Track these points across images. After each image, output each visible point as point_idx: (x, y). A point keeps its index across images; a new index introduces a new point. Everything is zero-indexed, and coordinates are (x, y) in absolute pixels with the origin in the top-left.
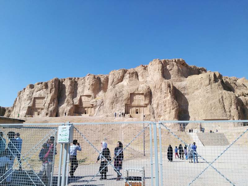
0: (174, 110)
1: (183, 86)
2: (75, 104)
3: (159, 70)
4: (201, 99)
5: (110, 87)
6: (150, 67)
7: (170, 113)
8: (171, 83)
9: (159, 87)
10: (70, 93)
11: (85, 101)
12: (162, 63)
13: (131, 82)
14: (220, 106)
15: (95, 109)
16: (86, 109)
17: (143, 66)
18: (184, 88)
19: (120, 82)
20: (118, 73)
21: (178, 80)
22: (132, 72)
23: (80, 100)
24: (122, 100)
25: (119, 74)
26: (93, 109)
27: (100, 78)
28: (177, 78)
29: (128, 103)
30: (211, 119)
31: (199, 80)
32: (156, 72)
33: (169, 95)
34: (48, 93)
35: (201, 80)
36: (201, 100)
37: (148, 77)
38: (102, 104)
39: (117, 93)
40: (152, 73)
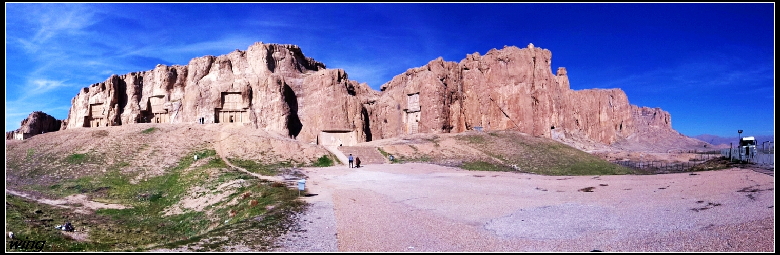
0: (284, 117)
1: (298, 85)
2: (143, 110)
3: (263, 58)
4: (320, 103)
5: (190, 82)
6: (249, 53)
7: (278, 120)
8: (282, 78)
9: (263, 83)
10: (134, 95)
11: (155, 104)
12: (267, 49)
13: (222, 75)
14: (343, 113)
15: (170, 115)
16: (157, 116)
17: (239, 51)
18: (299, 86)
19: (206, 75)
20: (203, 62)
21: (291, 75)
22: (224, 60)
23: (149, 103)
24: (209, 103)
25: (203, 64)
26: (167, 115)
27: (176, 70)
28: (290, 71)
29: (219, 107)
30: (330, 130)
31: (320, 77)
32: (259, 61)
33: (279, 96)
34: (106, 98)
35: (322, 78)
36: (321, 105)
37: (247, 69)
38: (180, 109)
39: (202, 92)
40: (253, 63)
